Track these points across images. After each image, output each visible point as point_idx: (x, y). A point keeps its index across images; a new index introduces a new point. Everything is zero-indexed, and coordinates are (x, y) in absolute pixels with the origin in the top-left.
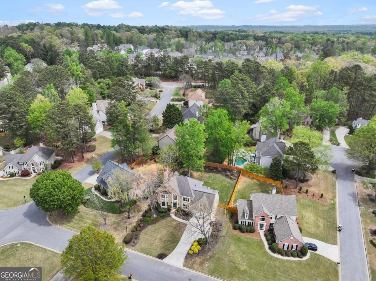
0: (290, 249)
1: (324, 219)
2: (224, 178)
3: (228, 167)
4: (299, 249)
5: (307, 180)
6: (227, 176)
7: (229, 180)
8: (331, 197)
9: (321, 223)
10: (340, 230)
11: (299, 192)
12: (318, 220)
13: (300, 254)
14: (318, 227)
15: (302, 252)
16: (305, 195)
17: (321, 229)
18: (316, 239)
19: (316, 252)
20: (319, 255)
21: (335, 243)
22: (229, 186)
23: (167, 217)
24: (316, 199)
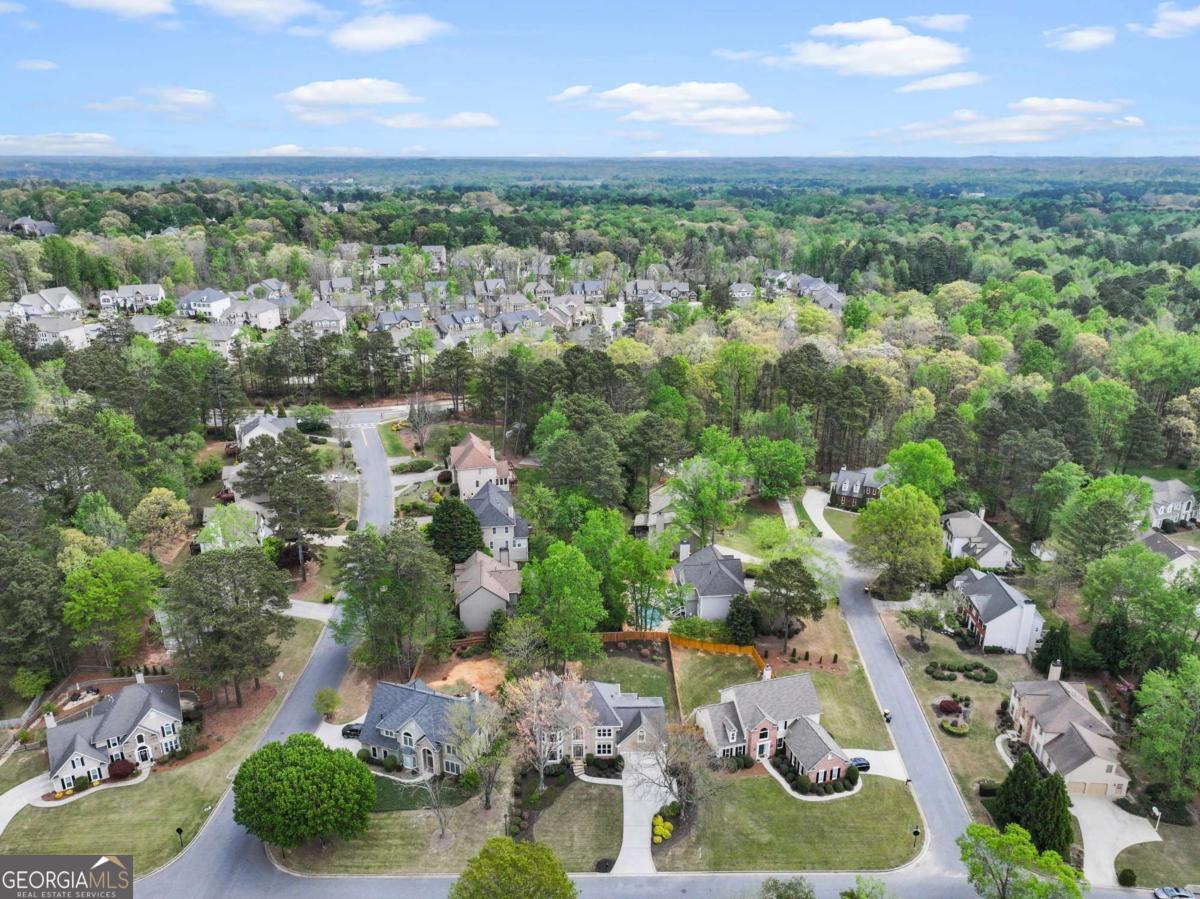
0: (828, 779)
1: (856, 705)
2: (639, 664)
3: (638, 637)
4: (842, 775)
5: (797, 632)
6: (643, 657)
7: (652, 666)
8: (850, 658)
9: (855, 714)
10: (888, 721)
11: (793, 661)
12: (847, 711)
13: (847, 782)
14: (854, 723)
15: (849, 778)
16: (805, 662)
17: (859, 726)
18: (859, 747)
19: (869, 772)
20: (876, 776)
21: (890, 748)
22: (657, 680)
23: (571, 782)
24: (828, 667)
